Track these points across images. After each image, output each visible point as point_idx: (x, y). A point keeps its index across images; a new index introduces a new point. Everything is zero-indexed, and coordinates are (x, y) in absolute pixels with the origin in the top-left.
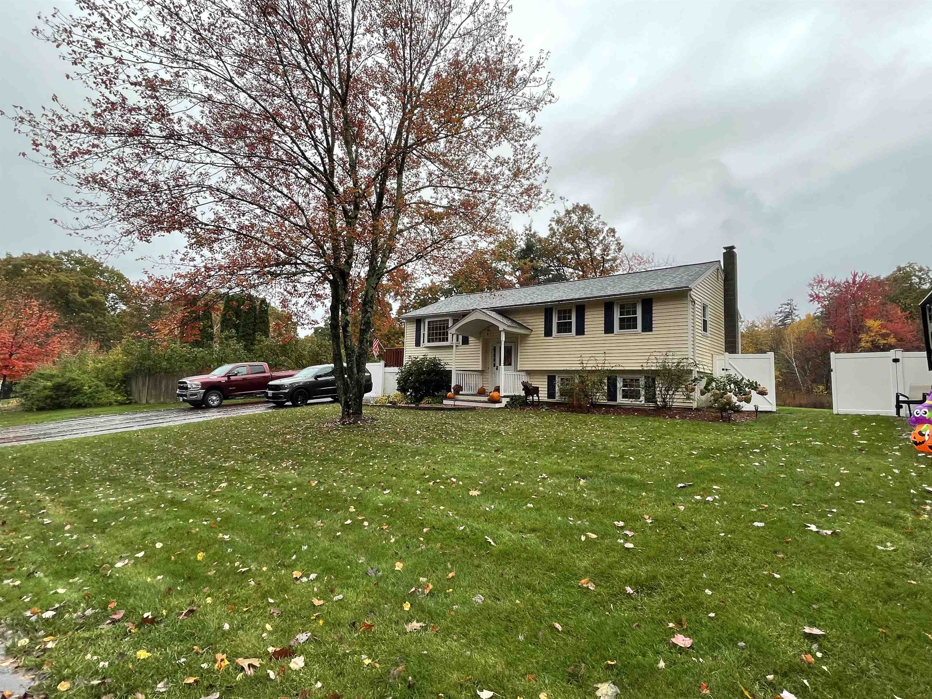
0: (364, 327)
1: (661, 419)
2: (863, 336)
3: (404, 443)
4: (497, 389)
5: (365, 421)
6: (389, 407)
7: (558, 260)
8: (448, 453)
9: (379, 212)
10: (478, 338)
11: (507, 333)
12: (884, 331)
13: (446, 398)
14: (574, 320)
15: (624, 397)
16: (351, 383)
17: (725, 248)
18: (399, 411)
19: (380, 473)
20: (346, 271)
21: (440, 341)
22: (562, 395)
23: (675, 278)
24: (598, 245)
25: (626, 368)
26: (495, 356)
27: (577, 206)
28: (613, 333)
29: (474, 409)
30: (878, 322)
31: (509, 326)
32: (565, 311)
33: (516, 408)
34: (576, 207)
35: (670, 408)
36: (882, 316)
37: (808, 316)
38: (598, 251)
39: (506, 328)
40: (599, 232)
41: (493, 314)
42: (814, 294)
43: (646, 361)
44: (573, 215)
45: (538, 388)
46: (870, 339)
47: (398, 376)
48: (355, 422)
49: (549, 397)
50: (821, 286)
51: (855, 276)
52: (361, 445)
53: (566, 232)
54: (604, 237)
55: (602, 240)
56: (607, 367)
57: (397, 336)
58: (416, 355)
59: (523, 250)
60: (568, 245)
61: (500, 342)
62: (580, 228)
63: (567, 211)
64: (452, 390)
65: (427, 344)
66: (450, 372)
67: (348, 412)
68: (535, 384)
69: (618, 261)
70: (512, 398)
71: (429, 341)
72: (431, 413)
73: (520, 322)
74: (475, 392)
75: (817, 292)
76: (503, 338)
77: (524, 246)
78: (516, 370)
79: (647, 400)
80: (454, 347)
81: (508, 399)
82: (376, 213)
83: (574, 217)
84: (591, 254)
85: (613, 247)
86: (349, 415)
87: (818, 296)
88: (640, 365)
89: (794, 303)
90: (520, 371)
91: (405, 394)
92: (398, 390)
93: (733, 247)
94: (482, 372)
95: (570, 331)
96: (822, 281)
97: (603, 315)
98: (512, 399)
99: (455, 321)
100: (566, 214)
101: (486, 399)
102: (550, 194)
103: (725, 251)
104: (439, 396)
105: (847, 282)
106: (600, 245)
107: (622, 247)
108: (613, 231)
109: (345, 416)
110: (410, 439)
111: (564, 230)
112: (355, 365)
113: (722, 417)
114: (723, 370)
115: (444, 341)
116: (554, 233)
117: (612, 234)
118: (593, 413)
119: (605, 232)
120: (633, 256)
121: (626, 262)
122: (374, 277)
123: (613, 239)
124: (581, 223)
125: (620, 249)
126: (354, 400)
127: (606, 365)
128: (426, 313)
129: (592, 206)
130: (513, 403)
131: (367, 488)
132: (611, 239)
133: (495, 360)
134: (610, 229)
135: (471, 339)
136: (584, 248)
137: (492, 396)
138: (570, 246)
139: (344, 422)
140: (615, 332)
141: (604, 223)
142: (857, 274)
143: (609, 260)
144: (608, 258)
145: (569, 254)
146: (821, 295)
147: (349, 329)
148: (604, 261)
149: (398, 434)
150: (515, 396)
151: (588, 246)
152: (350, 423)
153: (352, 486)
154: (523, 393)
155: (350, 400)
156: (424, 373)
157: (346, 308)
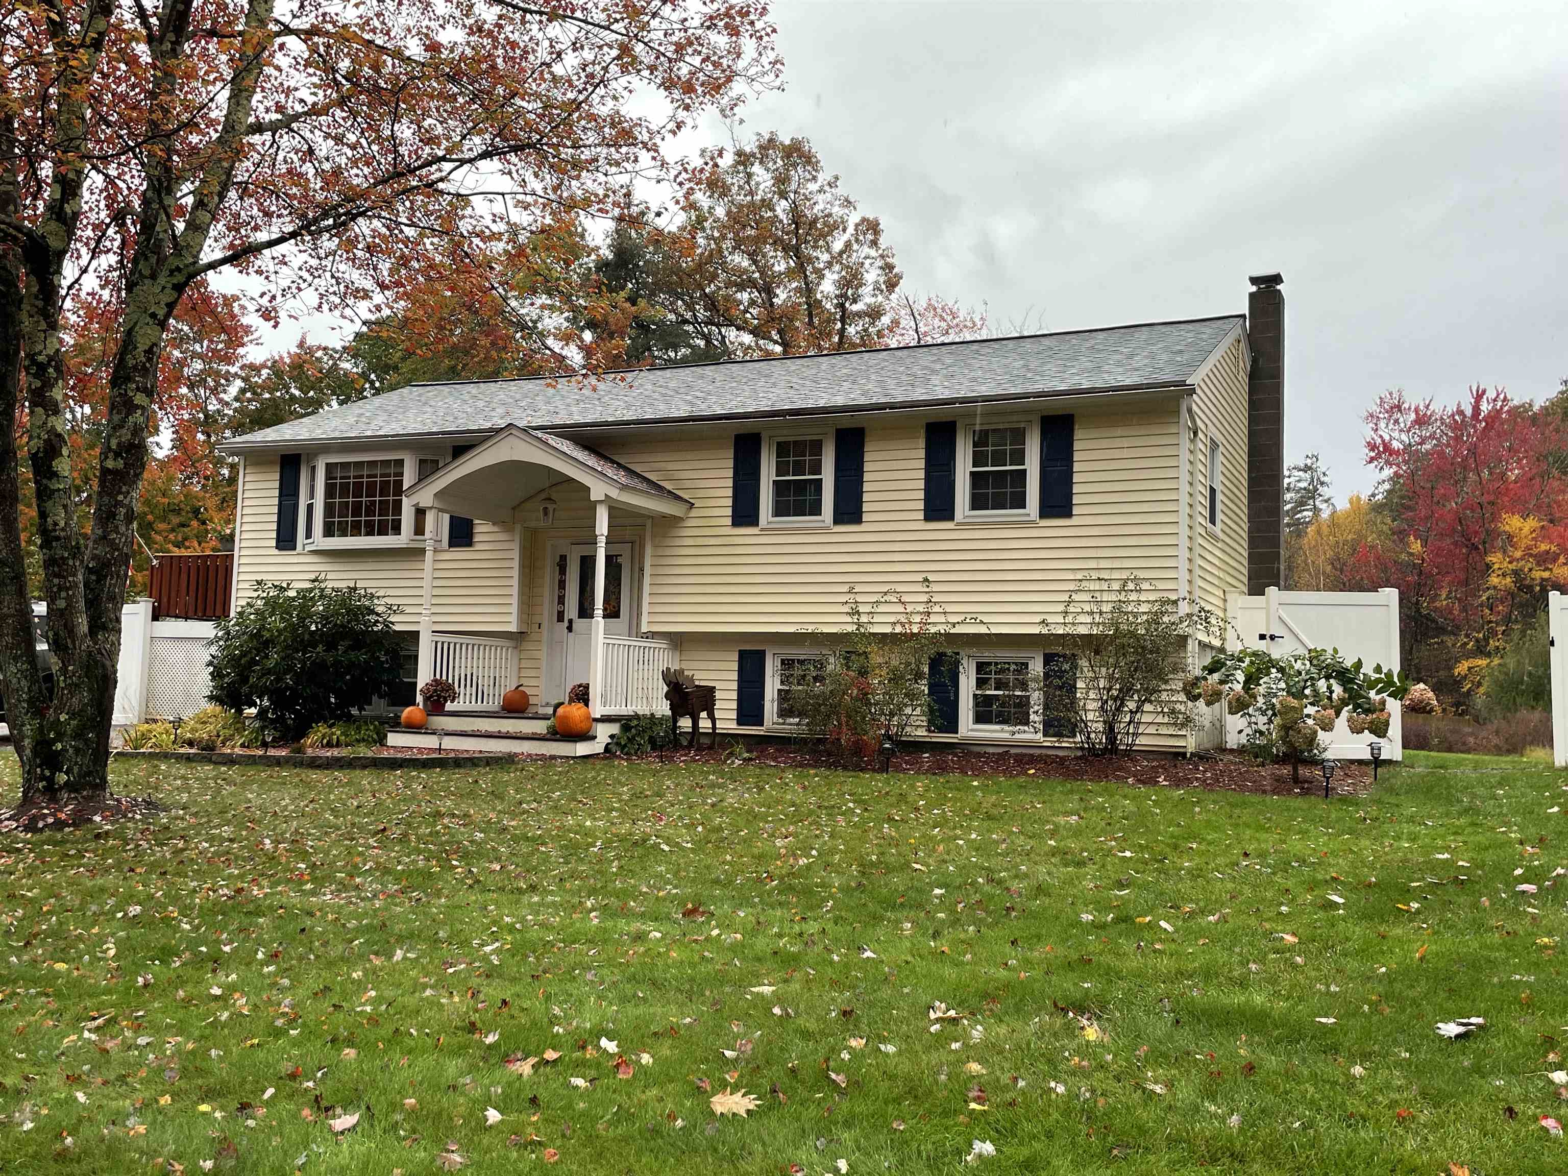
0: (120, 464)
1: (1113, 785)
2: (1494, 559)
3: (313, 893)
4: (582, 695)
5: (118, 812)
6: (188, 758)
7: (711, 303)
8: (511, 929)
9: (177, 43)
10: (504, 524)
11: (616, 511)
12: (1544, 547)
13: (396, 725)
14: (828, 477)
15: (980, 718)
16: (64, 670)
17: (1254, 280)
18: (233, 772)
19: (278, 1033)
20: (54, 243)
21: (370, 533)
22: (784, 713)
23: (1131, 356)
24: (829, 265)
25: (995, 630)
26: (562, 585)
27: (771, 140)
28: (951, 518)
29: (507, 761)
30: (1532, 523)
31: (624, 488)
32: (799, 447)
33: (640, 753)
34: (768, 145)
35: (1130, 753)
36: (1538, 508)
37: (1355, 501)
38: (828, 286)
39: (614, 493)
40: (834, 226)
41: (566, 446)
42: (1379, 441)
43: (1061, 608)
44: (757, 169)
45: (712, 690)
46: (1512, 566)
47: (213, 650)
48: (80, 820)
49: (742, 719)
50: (1396, 421)
51: (1479, 396)
52: (134, 910)
53: (736, 219)
54: (848, 245)
55: (841, 253)
56: (938, 625)
57: (175, 520)
58: (281, 578)
59: (603, 265)
60: (740, 260)
61: (593, 541)
62: (779, 211)
63: (739, 153)
64: (419, 699)
65: (320, 541)
66: (415, 635)
67: (51, 780)
68: (702, 678)
69: (885, 320)
70: (627, 723)
71: (329, 532)
72: (366, 779)
73: (652, 477)
74: (493, 704)
75: (1387, 438)
76: (602, 526)
77: (607, 253)
78: (634, 630)
79: (1051, 727)
80: (429, 555)
81: (615, 729)
82: (167, 46)
83: (762, 177)
84: (808, 290)
85: (872, 275)
86: (52, 792)
87: (1387, 447)
88: (1038, 619)
89: (1322, 466)
90: (653, 635)
91: (240, 711)
92: (211, 698)
93: (1277, 279)
94: (517, 638)
95: (816, 510)
96: (1399, 407)
97: (922, 464)
98: (626, 728)
99: (428, 469)
100: (738, 163)
101: (540, 727)
102: (772, 56)
103: (1254, 289)
104: (366, 721)
105: (1461, 412)
106: (837, 267)
107: (899, 277)
108: (872, 227)
109: (39, 798)
110: (331, 878)
111: (729, 213)
112: (82, 605)
113: (1296, 780)
114: (1262, 637)
115: (382, 532)
116: (701, 220)
117: (870, 237)
118: (898, 769)
119: (851, 230)
120: (931, 307)
121: (907, 322)
122: (162, 280)
123: (873, 253)
124: (783, 195)
125: (891, 285)
126: (78, 735)
127: (933, 619)
128: (319, 434)
129: (817, 148)
130: (631, 740)
131: (244, 1107)
132: (866, 250)
133: (561, 600)
134: (864, 220)
135: (482, 530)
136: (789, 272)
137: (565, 718)
138: (745, 263)
139: (34, 819)
140: (959, 515)
141: (847, 203)
142: (1484, 392)
143: (859, 315)
144: (855, 308)
145: (741, 287)
146: (1396, 445)
147: (63, 465)
148: (846, 317)
149: (272, 858)
150: (637, 716)
151: (801, 268)
152: (59, 825)
153: (165, 1100)
154: (663, 708)
155: (60, 737)
156: (314, 640)
157: (48, 384)
